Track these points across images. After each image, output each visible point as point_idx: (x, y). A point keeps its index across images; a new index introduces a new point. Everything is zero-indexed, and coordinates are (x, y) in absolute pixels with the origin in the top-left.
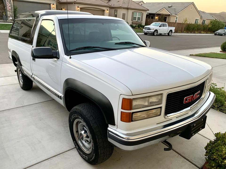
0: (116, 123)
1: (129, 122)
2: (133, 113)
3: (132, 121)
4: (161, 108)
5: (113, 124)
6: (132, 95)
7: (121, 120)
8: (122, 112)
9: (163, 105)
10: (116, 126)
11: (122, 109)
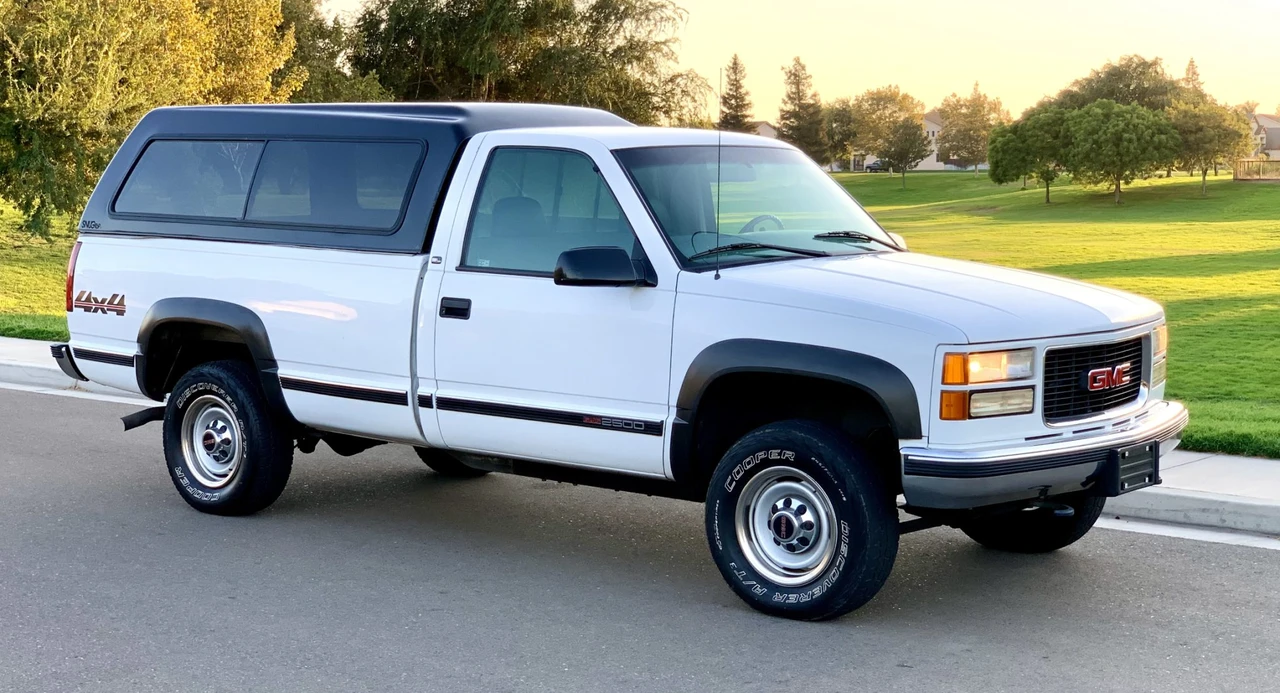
0: (924, 432)
1: (963, 418)
2: (972, 392)
3: (970, 417)
4: (1033, 387)
5: (916, 434)
6: (969, 344)
7: (941, 418)
8: (943, 392)
9: (1038, 381)
10: (925, 439)
11: (943, 383)
